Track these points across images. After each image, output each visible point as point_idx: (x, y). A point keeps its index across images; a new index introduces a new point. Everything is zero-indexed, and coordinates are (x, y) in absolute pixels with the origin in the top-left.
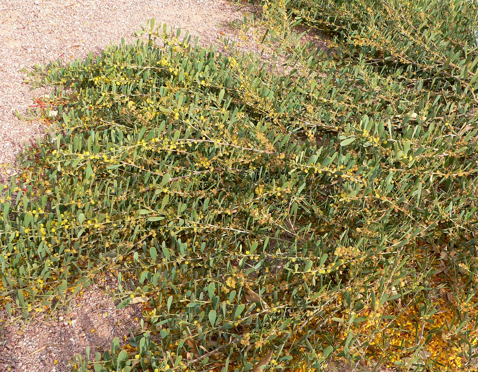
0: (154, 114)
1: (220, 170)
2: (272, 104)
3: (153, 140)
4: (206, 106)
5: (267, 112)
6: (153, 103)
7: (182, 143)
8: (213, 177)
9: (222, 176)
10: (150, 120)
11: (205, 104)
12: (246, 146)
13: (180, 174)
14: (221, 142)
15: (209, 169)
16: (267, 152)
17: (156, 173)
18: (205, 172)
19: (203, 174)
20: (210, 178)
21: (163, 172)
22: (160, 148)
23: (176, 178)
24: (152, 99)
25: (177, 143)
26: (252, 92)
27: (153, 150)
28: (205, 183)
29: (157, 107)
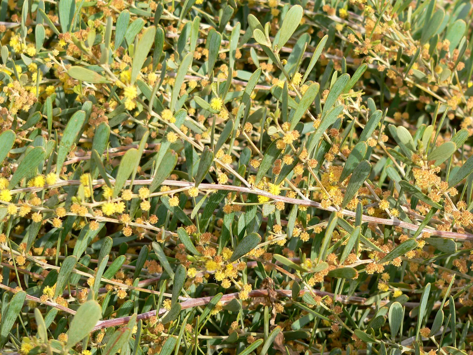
0: (35, 92)
1: (274, 295)
2: (461, 66)
3: (39, 181)
4: (224, 68)
5: (441, 93)
6: (32, 51)
7: (145, 193)
8: (248, 321)
9: (281, 318)
10: (20, 113)
11: (219, 63)
12: (372, 211)
13: (127, 305)
14: (283, 193)
15: (233, 290)
16: (446, 233)
17: (43, 300)
18: (222, 301)
19: (213, 307)
20: (235, 325)
21: (66, 297)
22: (61, 212)
23: (113, 321)
24: (31, 38)
25: (128, 195)
26: (388, 18)
27: (37, 218)
28: (218, 342)
29: (48, 67)
